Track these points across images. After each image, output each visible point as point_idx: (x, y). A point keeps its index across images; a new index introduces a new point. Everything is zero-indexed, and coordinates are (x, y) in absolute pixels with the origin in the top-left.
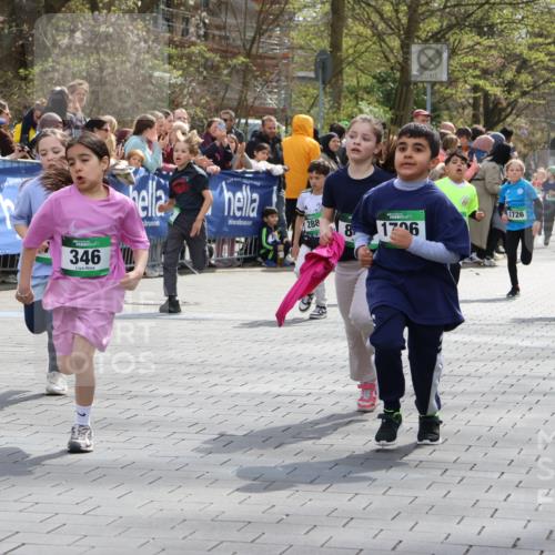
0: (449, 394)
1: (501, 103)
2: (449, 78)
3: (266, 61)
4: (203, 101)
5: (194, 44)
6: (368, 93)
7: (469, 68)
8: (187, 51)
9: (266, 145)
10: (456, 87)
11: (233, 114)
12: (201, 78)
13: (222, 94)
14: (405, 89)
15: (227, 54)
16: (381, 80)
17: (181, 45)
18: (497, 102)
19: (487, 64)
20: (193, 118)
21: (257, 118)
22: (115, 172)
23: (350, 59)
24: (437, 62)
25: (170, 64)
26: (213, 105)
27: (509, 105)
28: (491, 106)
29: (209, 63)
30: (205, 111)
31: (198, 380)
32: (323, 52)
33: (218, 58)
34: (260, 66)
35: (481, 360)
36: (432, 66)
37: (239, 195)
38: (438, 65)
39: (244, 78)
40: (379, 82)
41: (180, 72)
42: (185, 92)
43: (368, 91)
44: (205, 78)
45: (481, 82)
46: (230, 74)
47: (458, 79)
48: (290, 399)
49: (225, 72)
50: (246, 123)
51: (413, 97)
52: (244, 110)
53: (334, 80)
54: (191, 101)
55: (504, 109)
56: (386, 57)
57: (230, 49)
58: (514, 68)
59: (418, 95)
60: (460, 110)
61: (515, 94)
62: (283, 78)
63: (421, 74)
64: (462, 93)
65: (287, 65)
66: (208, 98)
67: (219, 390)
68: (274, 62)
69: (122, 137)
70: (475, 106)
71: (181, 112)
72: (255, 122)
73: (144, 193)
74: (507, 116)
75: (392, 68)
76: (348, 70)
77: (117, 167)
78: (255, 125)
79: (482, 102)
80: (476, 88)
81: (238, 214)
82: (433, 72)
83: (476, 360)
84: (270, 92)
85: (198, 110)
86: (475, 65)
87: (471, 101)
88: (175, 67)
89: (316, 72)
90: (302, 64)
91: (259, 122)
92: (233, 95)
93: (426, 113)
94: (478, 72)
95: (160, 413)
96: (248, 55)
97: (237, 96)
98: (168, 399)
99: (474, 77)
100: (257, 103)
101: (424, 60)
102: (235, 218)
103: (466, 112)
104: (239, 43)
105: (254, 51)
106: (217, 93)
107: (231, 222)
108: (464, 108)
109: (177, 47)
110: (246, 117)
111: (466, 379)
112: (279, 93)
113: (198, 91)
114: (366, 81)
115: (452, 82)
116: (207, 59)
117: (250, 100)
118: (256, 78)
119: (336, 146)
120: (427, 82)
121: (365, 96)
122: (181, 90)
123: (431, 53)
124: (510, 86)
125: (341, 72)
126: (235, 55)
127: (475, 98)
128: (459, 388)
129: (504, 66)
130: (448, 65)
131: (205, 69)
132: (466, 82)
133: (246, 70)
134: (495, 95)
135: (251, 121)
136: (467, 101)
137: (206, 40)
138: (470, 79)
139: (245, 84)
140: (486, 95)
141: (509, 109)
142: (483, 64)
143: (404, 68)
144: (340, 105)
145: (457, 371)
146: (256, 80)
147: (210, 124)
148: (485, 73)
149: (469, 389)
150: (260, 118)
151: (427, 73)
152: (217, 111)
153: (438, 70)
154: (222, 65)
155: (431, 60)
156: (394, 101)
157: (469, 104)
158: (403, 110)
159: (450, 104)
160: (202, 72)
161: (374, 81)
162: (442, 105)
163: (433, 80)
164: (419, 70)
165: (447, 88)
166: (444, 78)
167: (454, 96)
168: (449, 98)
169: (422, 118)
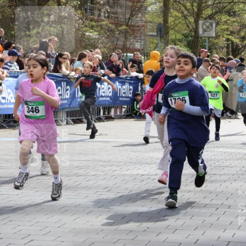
0: (219, 174)
1: (239, 47)
2: (216, 35)
3: (135, 28)
4: (108, 46)
5: (103, 20)
6: (180, 42)
7: (225, 31)
8: (100, 23)
9: (135, 65)
10: (219, 39)
11: (121, 51)
12: (107, 36)
13: (116, 42)
14: (196, 40)
15: (118, 25)
16: (186, 36)
17: (97, 21)
18: (237, 46)
19: (233, 29)
20: (103, 53)
21: (131, 53)
22: (69, 77)
23: (172, 27)
24: (210, 28)
25: (93, 29)
26: (112, 47)
27: (242, 47)
28: (235, 47)
29: (110, 29)
30: (109, 50)
31: (107, 168)
32: (160, 24)
33: (114, 27)
34: (132, 30)
35: (232, 160)
36: (209, 30)
37: (124, 87)
38: (210, 30)
39: (125, 35)
40: (185, 37)
41: (97, 33)
42: (100, 41)
43: (180, 41)
44: (108, 35)
45: (230, 37)
46: (119, 34)
47: (220, 36)
48: (148, 177)
49: (117, 33)
50: (127, 55)
51: (200, 44)
52: (126, 49)
53: (165, 36)
54: (102, 46)
55: (240, 49)
56: (188, 26)
57: (119, 23)
58: (245, 30)
59: (202, 43)
60: (221, 49)
61: (245, 42)
62: (143, 36)
63: (204, 33)
64: (222, 42)
65: (144, 29)
66: (110, 44)
67: (116, 173)
68: (138, 28)
69: (72, 62)
70: (228, 47)
71: (98, 50)
72: (130, 55)
74: (242, 52)
75: (191, 31)
76: (171, 32)
77: (70, 75)
78: (131, 56)
79: (230, 46)
80: (228, 40)
81: (124, 95)
82: (209, 33)
84: (137, 42)
85: (105, 50)
86: (227, 30)
87: (226, 45)
88: (95, 31)
89: (157, 32)
90: (151, 29)
91: (132, 55)
92: (120, 43)
93: (206, 51)
94: (229, 33)
95: (91, 183)
96: (127, 25)
97: (122, 43)
98: (94, 177)
99: (227, 35)
100: (131, 47)
101: (205, 27)
102: (122, 97)
103: (224, 50)
104: (123, 20)
105: (130, 23)
106: (113, 42)
107: (120, 99)
108: (223, 48)
109: (96, 22)
110: (127, 53)
111: (226, 168)
112: (141, 42)
113: (105, 41)
114: (179, 36)
115: (217, 37)
116: (109, 27)
117: (128, 45)
118: (130, 35)
120: (206, 37)
121: (179, 43)
122: (98, 41)
123: (208, 24)
124: (243, 38)
125: (168, 33)
126: (121, 25)
127: (228, 44)
128: (223, 172)
129: (240, 30)
130: (216, 29)
131: (108, 31)
132: (223, 37)
133: (126, 32)
134: (236, 43)
135: (128, 54)
137: (108, 19)
138: (225, 36)
139: (126, 38)
140: (232, 42)
141: (243, 49)
142: (231, 29)
143: (196, 30)
145: (221, 164)
146: (131, 36)
147: (111, 56)
148: (232, 33)
149: (227, 173)
150: (133, 53)
151: (206, 33)
152: (114, 50)
153: (211, 32)
154: (116, 30)
155: (208, 27)
156: (192, 45)
157: (225, 47)
158: (196, 49)
159: (216, 47)
160: (107, 33)
161: (183, 36)
162: (213, 47)
163: (209, 36)
164: (202, 32)
165: (215, 40)
166: (214, 35)
167: (218, 43)
168: (216, 44)
169: (204, 53)
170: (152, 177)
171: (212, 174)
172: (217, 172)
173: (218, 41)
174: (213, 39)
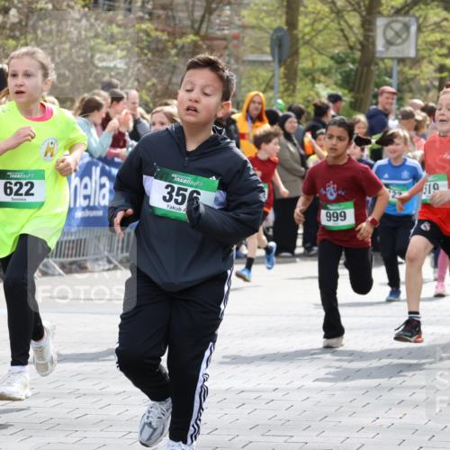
2: (416, 55)
3: (216, 43)
4: (149, 83)
6: (325, 75)
7: (434, 46)
12: (146, 60)
13: (168, 77)
14: (365, 70)
16: (340, 61)
23: (307, 37)
24: (404, 36)
26: (159, 88)
29: (154, 46)
32: (278, 30)
33: (165, 37)
36: (399, 41)
38: (404, 41)
40: (337, 63)
43: (326, 72)
45: (447, 61)
46: (177, 55)
47: (423, 58)
48: (256, 395)
49: (173, 52)
51: (375, 79)
53: (289, 60)
56: (345, 36)
57: (178, 30)
59: (379, 76)
60: (425, 92)
62: (232, 61)
63: (387, 49)
64: (427, 73)
65: (236, 47)
66: (154, 81)
68: (224, 43)
73: (86, 180)
75: (351, 48)
76: (303, 51)
80: (441, 68)
82: (399, 48)
85: (144, 93)
86: (441, 43)
87: (437, 83)
89: (272, 54)
90: (252, 47)
93: (393, 90)
94: (444, 51)
96: (197, 33)
99: (440, 56)
101: (390, 34)
103: (431, 94)
104: (186, 23)
105: (203, 30)
108: (429, 90)
113: (144, 72)
114: (322, 62)
116: (152, 39)
119: (293, 127)
120: (392, 59)
121: (322, 78)
123: (398, 26)
125: (295, 53)
126: (183, 34)
127: (441, 80)
131: (150, 51)
132: (431, 62)
136: (432, 83)
138: (436, 59)
143: (367, 45)
144: (295, 86)
151: (393, 48)
153: (405, 45)
154: (170, 44)
155: (398, 35)
156: (354, 83)
157: (435, 86)
158: (364, 91)
159: (414, 86)
160: (146, 55)
161: (332, 63)
162: (405, 87)
163: (400, 56)
164: (384, 47)
165: (411, 68)
166: (412, 54)
167: (418, 78)
168: (412, 79)
169: (385, 95)
170: (265, 395)
171: (416, 387)
173: (418, 72)
174: (405, 66)
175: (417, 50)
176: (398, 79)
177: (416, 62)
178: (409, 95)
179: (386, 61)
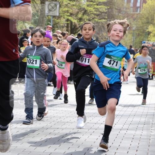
0: (61, 129)
1: (77, 26)
7: (65, 12)
10: (61, 19)
18: (75, 26)
19: (72, 11)
24: (55, 8)
27: (79, 27)
28: (73, 27)
35: (72, 117)
36: (53, 10)
38: (55, 10)
45: (70, 18)
47: (62, 16)
55: (77, 28)
58: (82, 13)
60: (62, 29)
61: (82, 23)
63: (49, 13)
64: (63, 21)
70: (67, 27)
74: (79, 31)
79: (70, 25)
80: (68, 20)
82: (53, 12)
83: (70, 117)
86: (68, 12)
87: (66, 25)
94: (69, 14)
99: (67, 16)
101: (50, 7)
103: (64, 29)
108: (63, 27)
111: (66, 123)
120: (51, 16)
123: (53, 5)
124: (80, 19)
127: (68, 24)
128: (64, 127)
129: (78, 12)
132: (64, 18)
134: (75, 23)
136: (64, 25)
138: (66, 17)
140: (71, 22)
141: (79, 29)
142: (71, 11)
145: (63, 121)
148: (71, 15)
149: (68, 127)
151: (51, 12)
155: (53, 8)
157: (65, 26)
159: (58, 26)
162: (55, 26)
163: (53, 15)
164: (48, 11)
165: (57, 19)
166: (58, 14)
167: (60, 23)
168: (58, 23)
169: (48, 28)
172: (60, 127)
173: (60, 21)
174: (55, 19)
175: (59, 13)
176: (53, 23)
177: (59, 17)
178: (57, 29)
179: (49, 16)
